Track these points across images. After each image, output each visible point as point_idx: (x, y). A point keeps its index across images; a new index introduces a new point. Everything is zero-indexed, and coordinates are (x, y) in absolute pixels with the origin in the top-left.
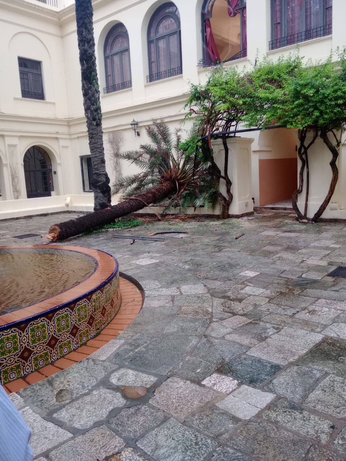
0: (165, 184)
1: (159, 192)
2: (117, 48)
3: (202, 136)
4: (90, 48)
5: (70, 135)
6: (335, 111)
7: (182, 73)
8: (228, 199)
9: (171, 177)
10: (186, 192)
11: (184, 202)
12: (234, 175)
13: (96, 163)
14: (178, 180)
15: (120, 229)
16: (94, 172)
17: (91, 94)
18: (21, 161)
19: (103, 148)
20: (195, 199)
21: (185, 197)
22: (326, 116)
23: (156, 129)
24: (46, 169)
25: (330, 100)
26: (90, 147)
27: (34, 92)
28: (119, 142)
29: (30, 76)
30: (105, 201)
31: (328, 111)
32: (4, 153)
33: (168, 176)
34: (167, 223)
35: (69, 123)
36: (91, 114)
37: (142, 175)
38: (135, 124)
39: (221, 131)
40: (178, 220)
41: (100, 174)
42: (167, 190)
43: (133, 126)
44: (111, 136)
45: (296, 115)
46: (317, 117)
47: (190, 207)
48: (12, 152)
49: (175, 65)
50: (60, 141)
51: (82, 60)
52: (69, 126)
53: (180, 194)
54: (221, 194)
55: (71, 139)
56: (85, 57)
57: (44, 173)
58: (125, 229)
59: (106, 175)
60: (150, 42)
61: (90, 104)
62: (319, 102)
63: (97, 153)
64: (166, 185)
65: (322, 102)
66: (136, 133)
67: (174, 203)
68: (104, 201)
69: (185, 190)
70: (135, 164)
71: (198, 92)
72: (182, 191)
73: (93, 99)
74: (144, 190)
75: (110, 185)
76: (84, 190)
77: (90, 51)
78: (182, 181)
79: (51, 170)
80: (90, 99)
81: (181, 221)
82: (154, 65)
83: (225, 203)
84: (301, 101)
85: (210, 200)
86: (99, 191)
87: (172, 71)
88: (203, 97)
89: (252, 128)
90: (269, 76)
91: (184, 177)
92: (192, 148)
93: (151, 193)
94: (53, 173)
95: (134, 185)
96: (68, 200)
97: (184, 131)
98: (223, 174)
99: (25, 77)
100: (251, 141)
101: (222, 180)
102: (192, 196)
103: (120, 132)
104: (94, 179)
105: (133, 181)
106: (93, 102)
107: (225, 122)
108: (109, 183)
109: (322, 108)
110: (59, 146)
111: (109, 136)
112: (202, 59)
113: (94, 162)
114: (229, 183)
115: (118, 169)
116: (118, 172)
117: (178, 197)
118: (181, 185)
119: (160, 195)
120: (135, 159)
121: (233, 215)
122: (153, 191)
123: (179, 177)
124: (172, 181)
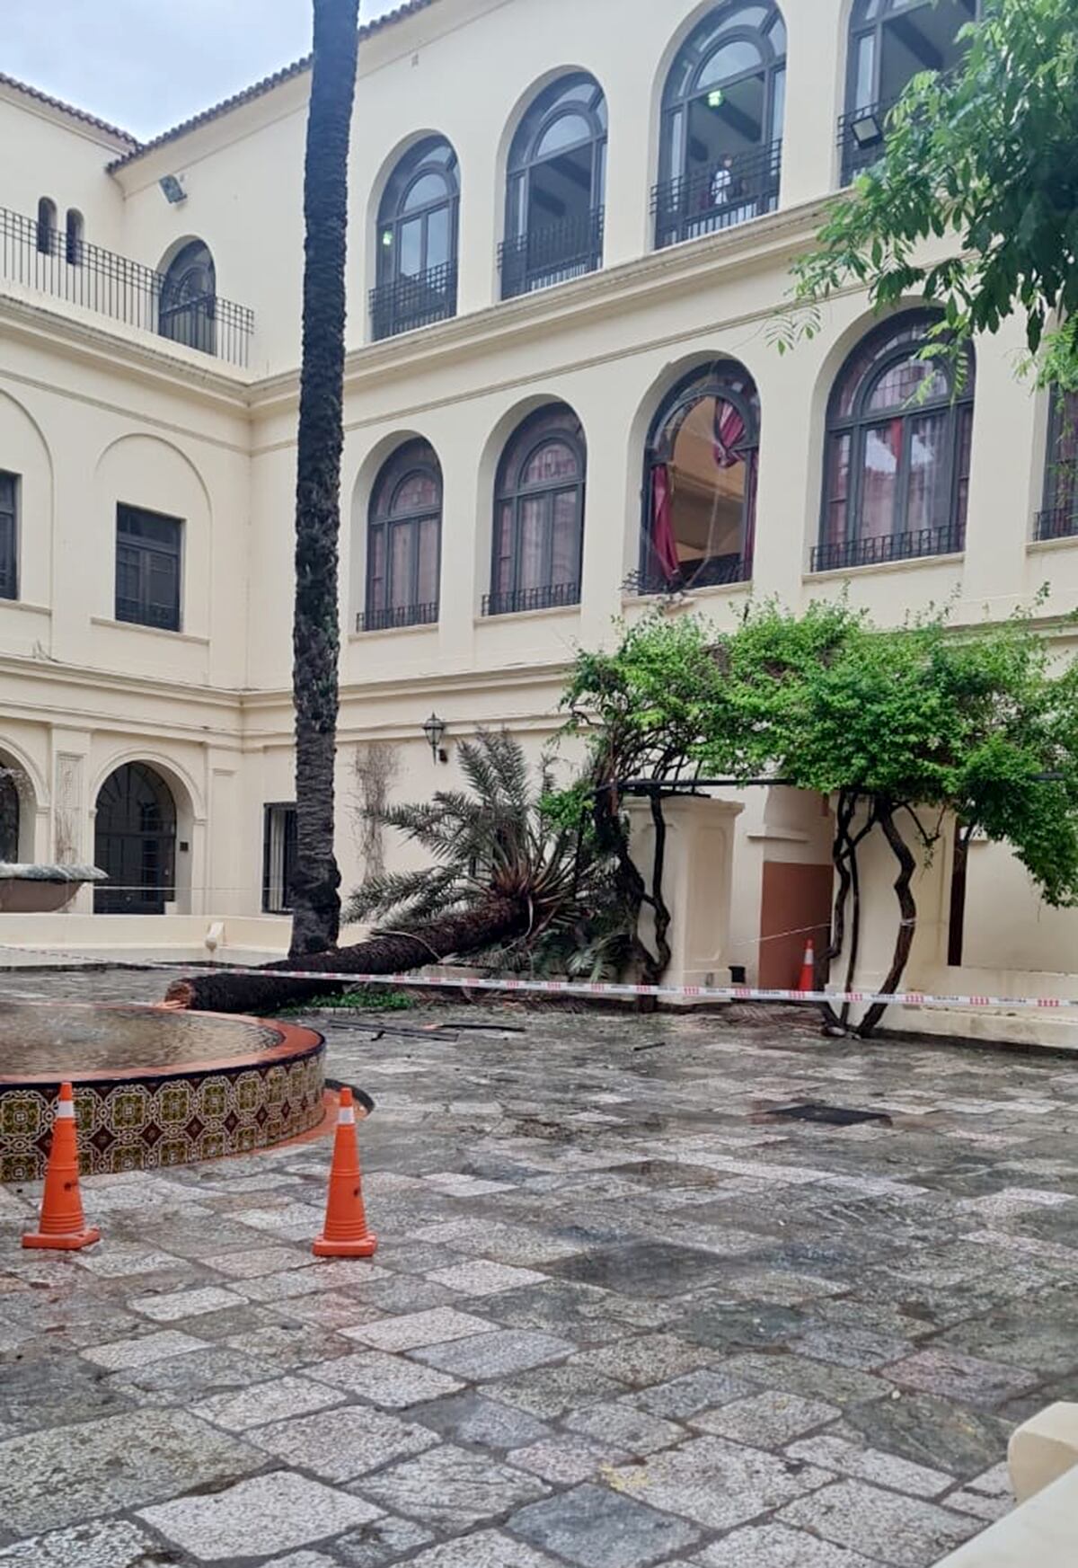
0: (496, 906)
1: (477, 925)
2: (407, 506)
3: (598, 783)
4: (325, 533)
5: (243, 738)
6: (902, 758)
7: (579, 602)
8: (657, 960)
9: (516, 887)
10: (550, 931)
11: (543, 959)
12: (679, 894)
13: (309, 829)
14: (535, 898)
15: (353, 1010)
16: (300, 853)
17: (315, 652)
18: (90, 805)
19: (333, 793)
20: (570, 953)
21: (547, 946)
22: (882, 770)
23: (483, 752)
24: (156, 833)
25: (894, 732)
26: (298, 786)
27: (151, 607)
28: (385, 774)
29: (147, 558)
30: (321, 932)
31: (886, 757)
32: (43, 773)
33: (509, 885)
34: (483, 1010)
35: (244, 704)
36: (309, 701)
37: (436, 873)
38: (436, 729)
39: (649, 776)
41: (316, 861)
42: (500, 921)
43: (430, 733)
44: (365, 753)
45: (817, 758)
46: (861, 769)
47: (557, 972)
48: (68, 773)
49: (562, 578)
50: (211, 752)
51: (300, 562)
52: (243, 712)
53: (535, 935)
54: (638, 944)
55: (243, 752)
56: (309, 555)
57: (150, 846)
58: (366, 1012)
59: (333, 863)
60: (500, 504)
61: (309, 676)
62: (867, 732)
63: (314, 802)
64: (499, 907)
65: (874, 733)
66: (438, 754)
67: (514, 961)
68: (318, 933)
69: (550, 925)
70: (418, 843)
71: (596, 673)
72: (541, 927)
73: (319, 662)
74: (436, 916)
75: (344, 891)
76: (266, 908)
77: (325, 541)
78: (545, 900)
79: (174, 837)
80: (311, 663)
81: (523, 1008)
82: (506, 567)
83: (648, 968)
84: (829, 724)
85: (606, 959)
86: (309, 905)
87: (553, 591)
88: (607, 684)
89: (720, 777)
90: (769, 654)
91: (554, 891)
92: (572, 813)
93: (455, 926)
94: (178, 846)
95: (412, 902)
96: (216, 931)
97: (564, 764)
98: (649, 891)
99: (132, 560)
100: (733, 810)
101: (646, 907)
102: (566, 944)
103: (393, 744)
104: (300, 873)
105: (407, 889)
106: (318, 671)
107: (662, 753)
108: (338, 885)
109: (874, 748)
110: (206, 769)
111: (358, 752)
112: (637, 569)
113: (305, 826)
114: (663, 918)
115: (374, 852)
116: (373, 862)
117: (528, 943)
118: (541, 911)
119: (476, 934)
120: (420, 829)
121: (667, 1004)
122: (459, 919)
123: (537, 890)
124: (516, 899)
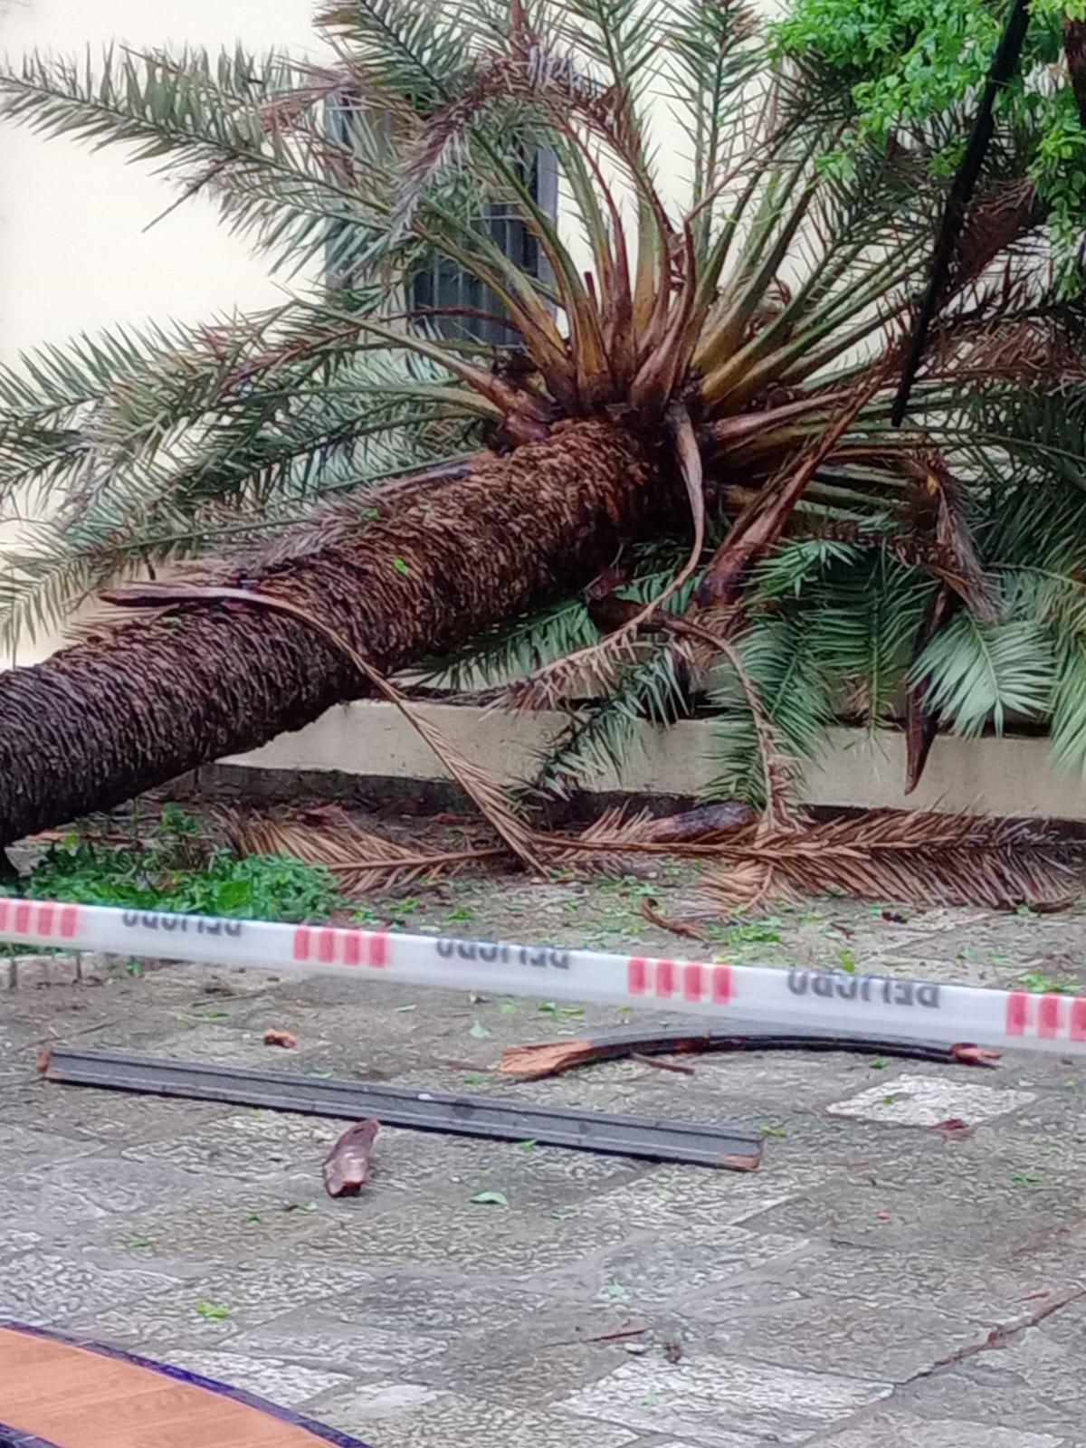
0: (556, 455)
1: (502, 536)
9: (619, 376)
10: (816, 549)
11: (782, 666)
14: (703, 412)
20: (920, 643)
21: (796, 611)
33: (590, 367)
37: (275, 333)
40: (747, 873)
42: (583, 515)
47: (853, 720)
53: (727, 568)
69: (792, 526)
70: (218, 208)
72: (756, 533)
78: (749, 422)
81: (783, 891)
91: (777, 384)
93: (416, 543)
117: (706, 601)
118: (737, 468)
119: (506, 576)
120: (235, 149)
123: (709, 383)
124: (629, 421)
